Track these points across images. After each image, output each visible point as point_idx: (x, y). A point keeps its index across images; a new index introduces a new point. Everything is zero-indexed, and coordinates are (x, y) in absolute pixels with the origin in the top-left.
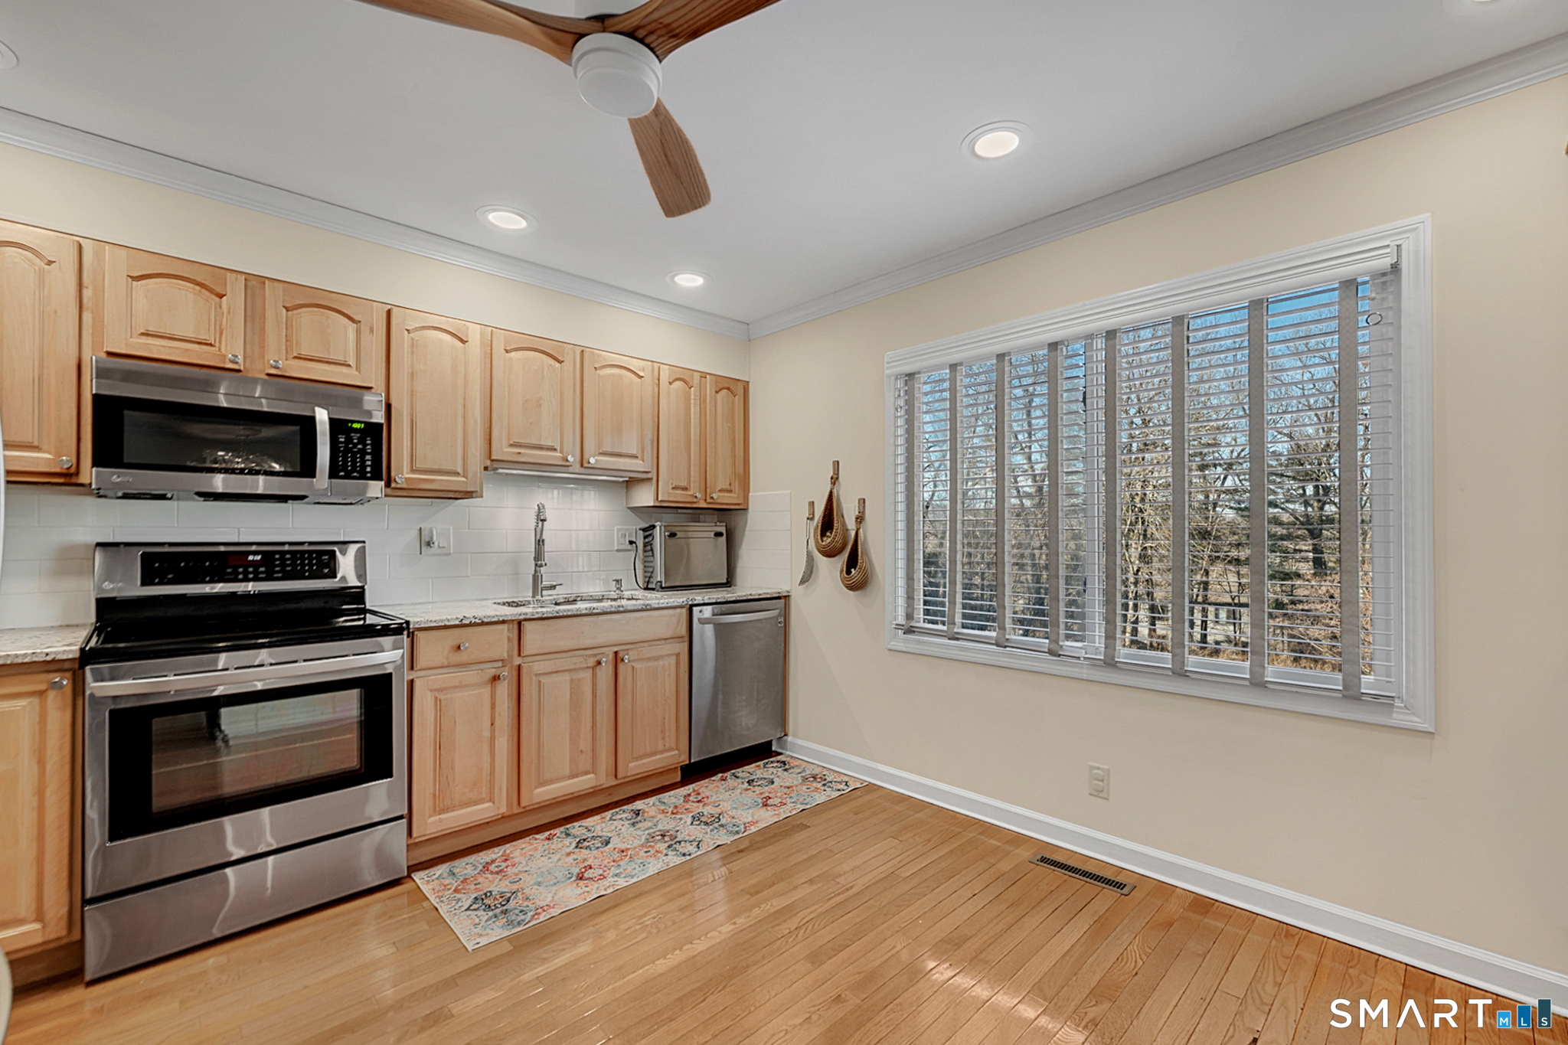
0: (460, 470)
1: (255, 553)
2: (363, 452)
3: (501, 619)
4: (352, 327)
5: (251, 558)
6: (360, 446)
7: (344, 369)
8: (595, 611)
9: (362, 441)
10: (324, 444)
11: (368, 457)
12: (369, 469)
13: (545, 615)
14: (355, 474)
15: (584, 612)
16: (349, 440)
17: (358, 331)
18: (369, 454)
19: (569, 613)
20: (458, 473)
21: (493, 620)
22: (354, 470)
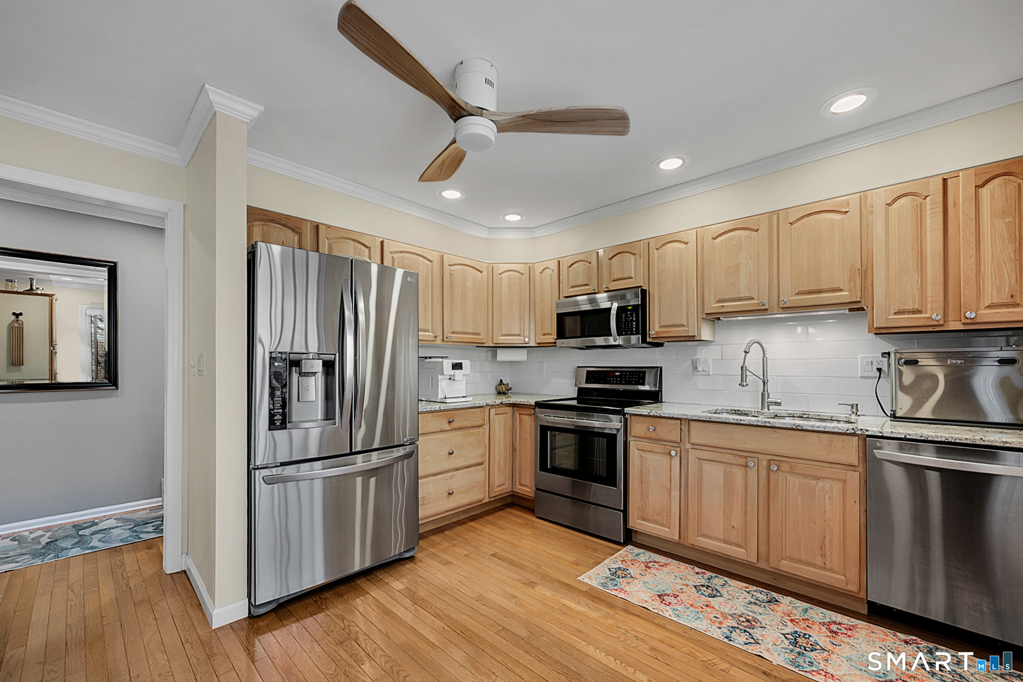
0: (685, 324)
1: (618, 372)
2: (632, 321)
3: (671, 416)
4: (632, 257)
5: (616, 374)
6: (631, 318)
7: (630, 280)
8: (741, 422)
9: (632, 315)
10: (613, 320)
11: (634, 323)
12: (634, 329)
13: (701, 419)
14: (629, 332)
15: (732, 421)
16: (626, 315)
17: (635, 259)
18: (634, 321)
19: (720, 420)
20: (684, 325)
21: (666, 416)
22: (628, 331)
